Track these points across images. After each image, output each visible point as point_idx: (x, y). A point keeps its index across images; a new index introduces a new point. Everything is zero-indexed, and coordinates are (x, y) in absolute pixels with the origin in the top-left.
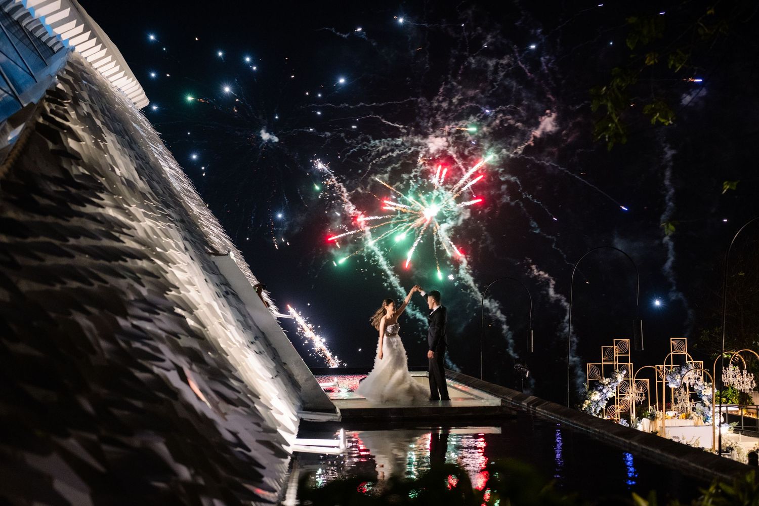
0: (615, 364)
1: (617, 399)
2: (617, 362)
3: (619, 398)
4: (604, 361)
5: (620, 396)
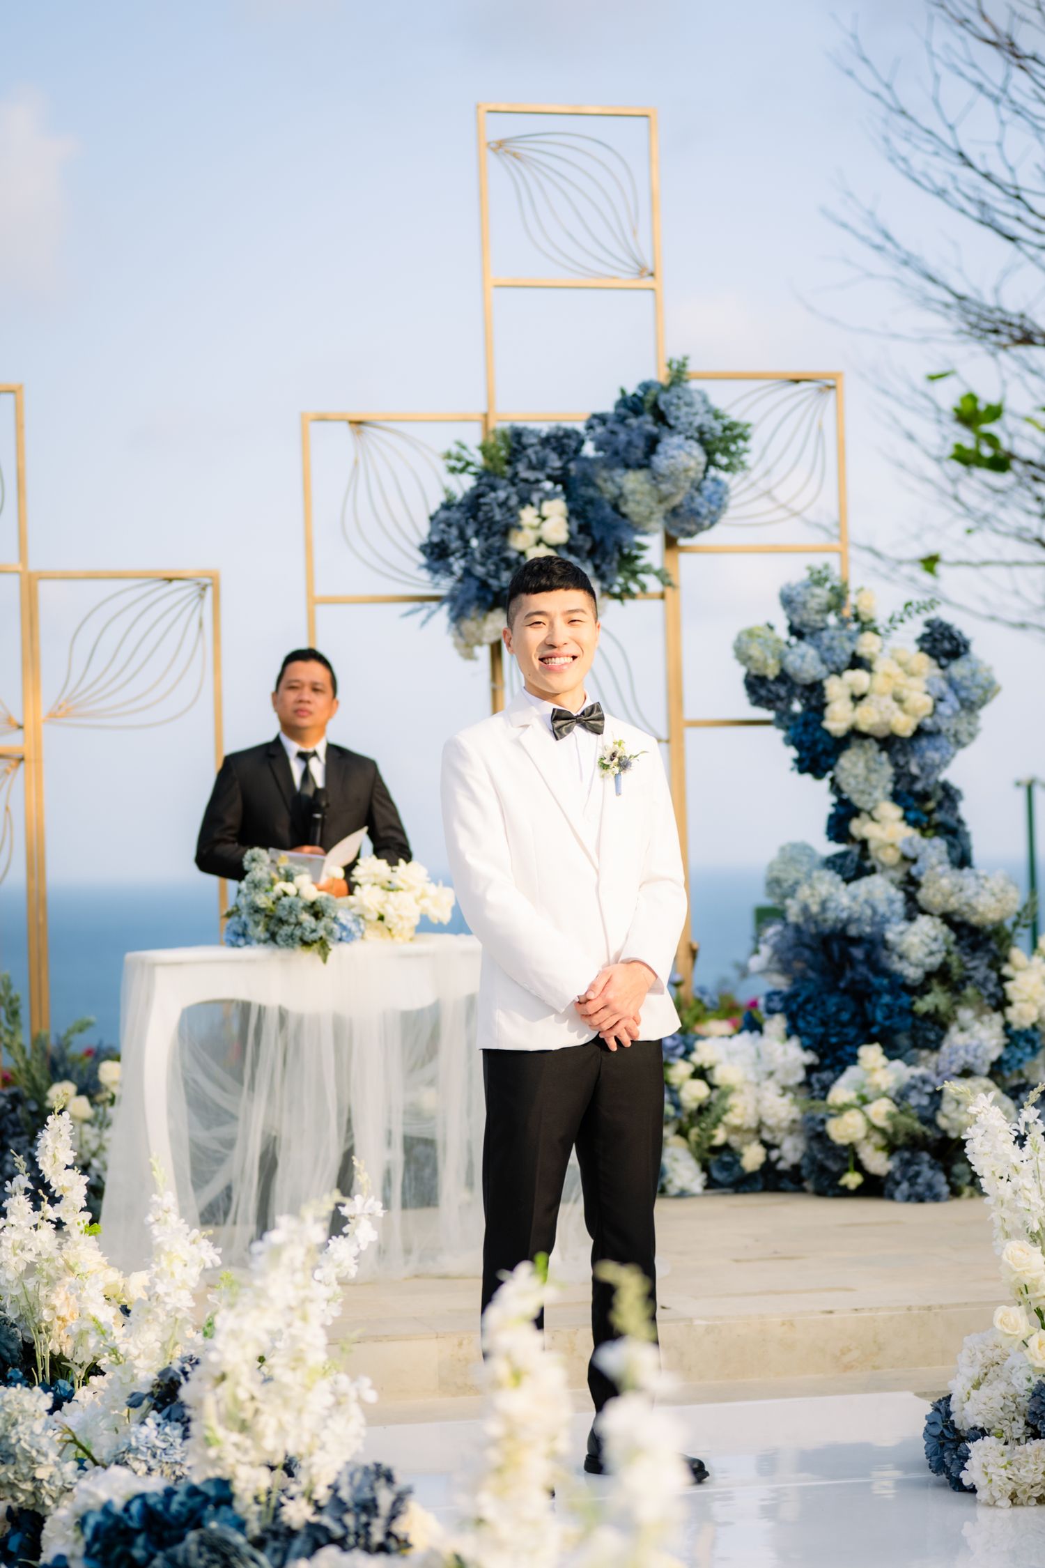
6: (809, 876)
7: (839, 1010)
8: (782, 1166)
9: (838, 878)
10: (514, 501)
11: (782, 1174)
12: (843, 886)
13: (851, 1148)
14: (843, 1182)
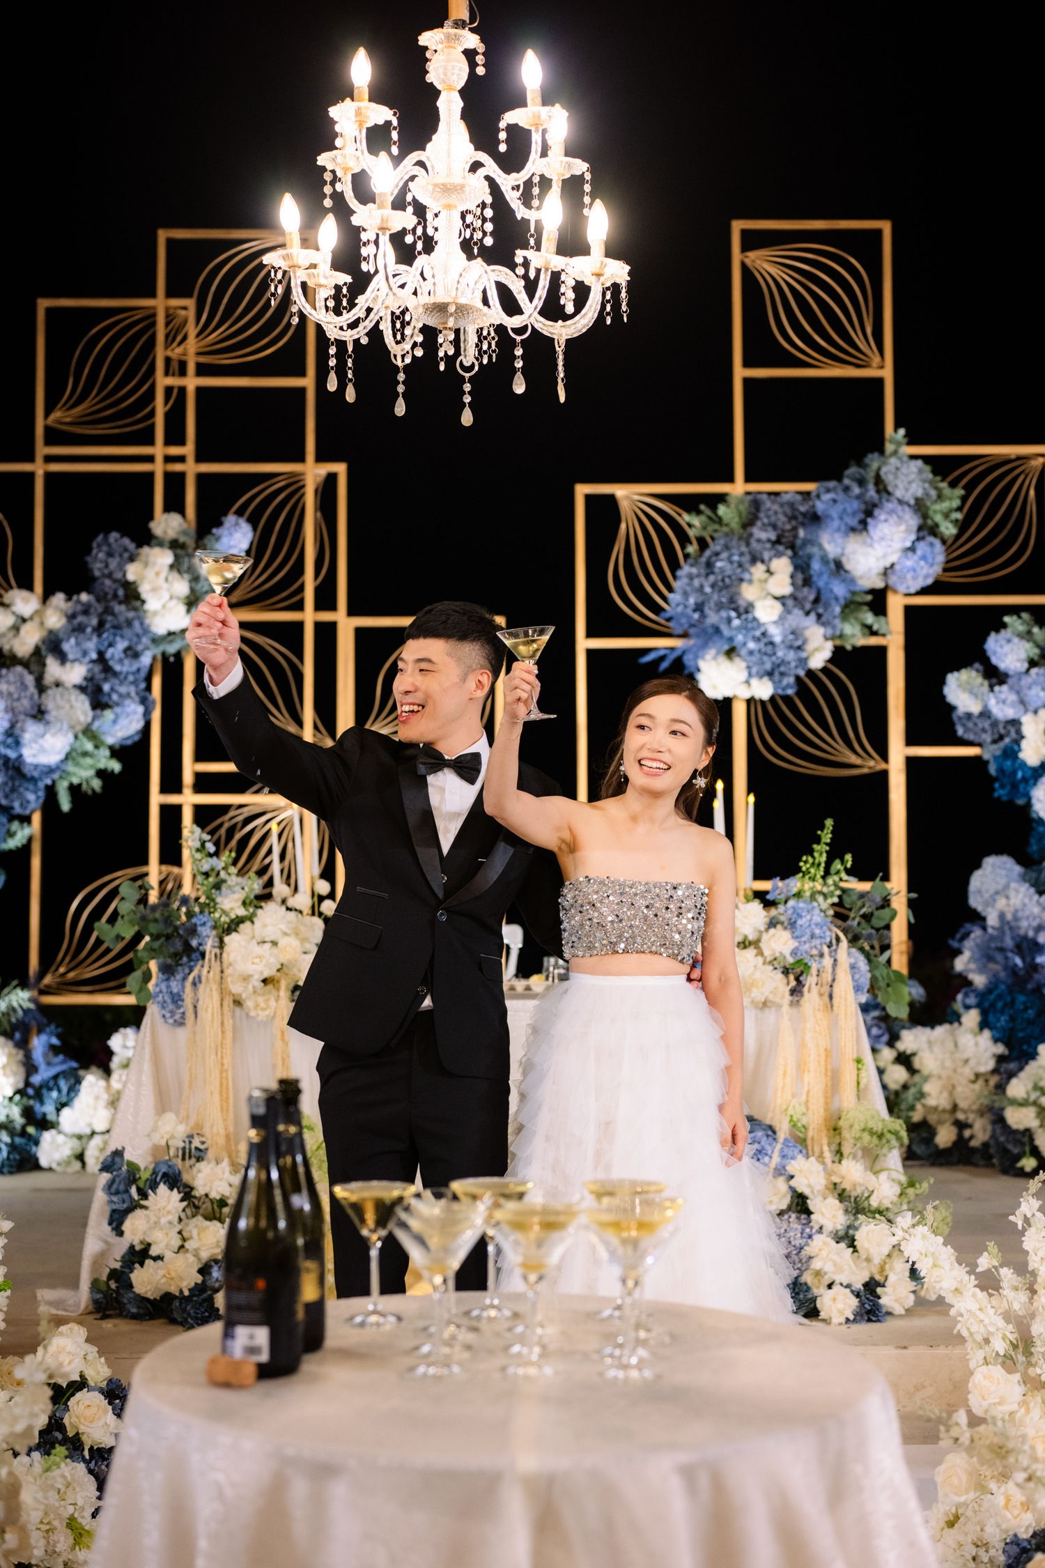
0: (158, 468)
1: (171, 815)
2: (188, 449)
3: (188, 799)
4: (53, 436)
5: (204, 783)
6: (1007, 887)
7: (1026, 1009)
8: (974, 1143)
9: (1032, 890)
10: (746, 558)
11: (974, 1150)
12: (1036, 897)
13: (1028, 1132)
14: (1020, 1164)
